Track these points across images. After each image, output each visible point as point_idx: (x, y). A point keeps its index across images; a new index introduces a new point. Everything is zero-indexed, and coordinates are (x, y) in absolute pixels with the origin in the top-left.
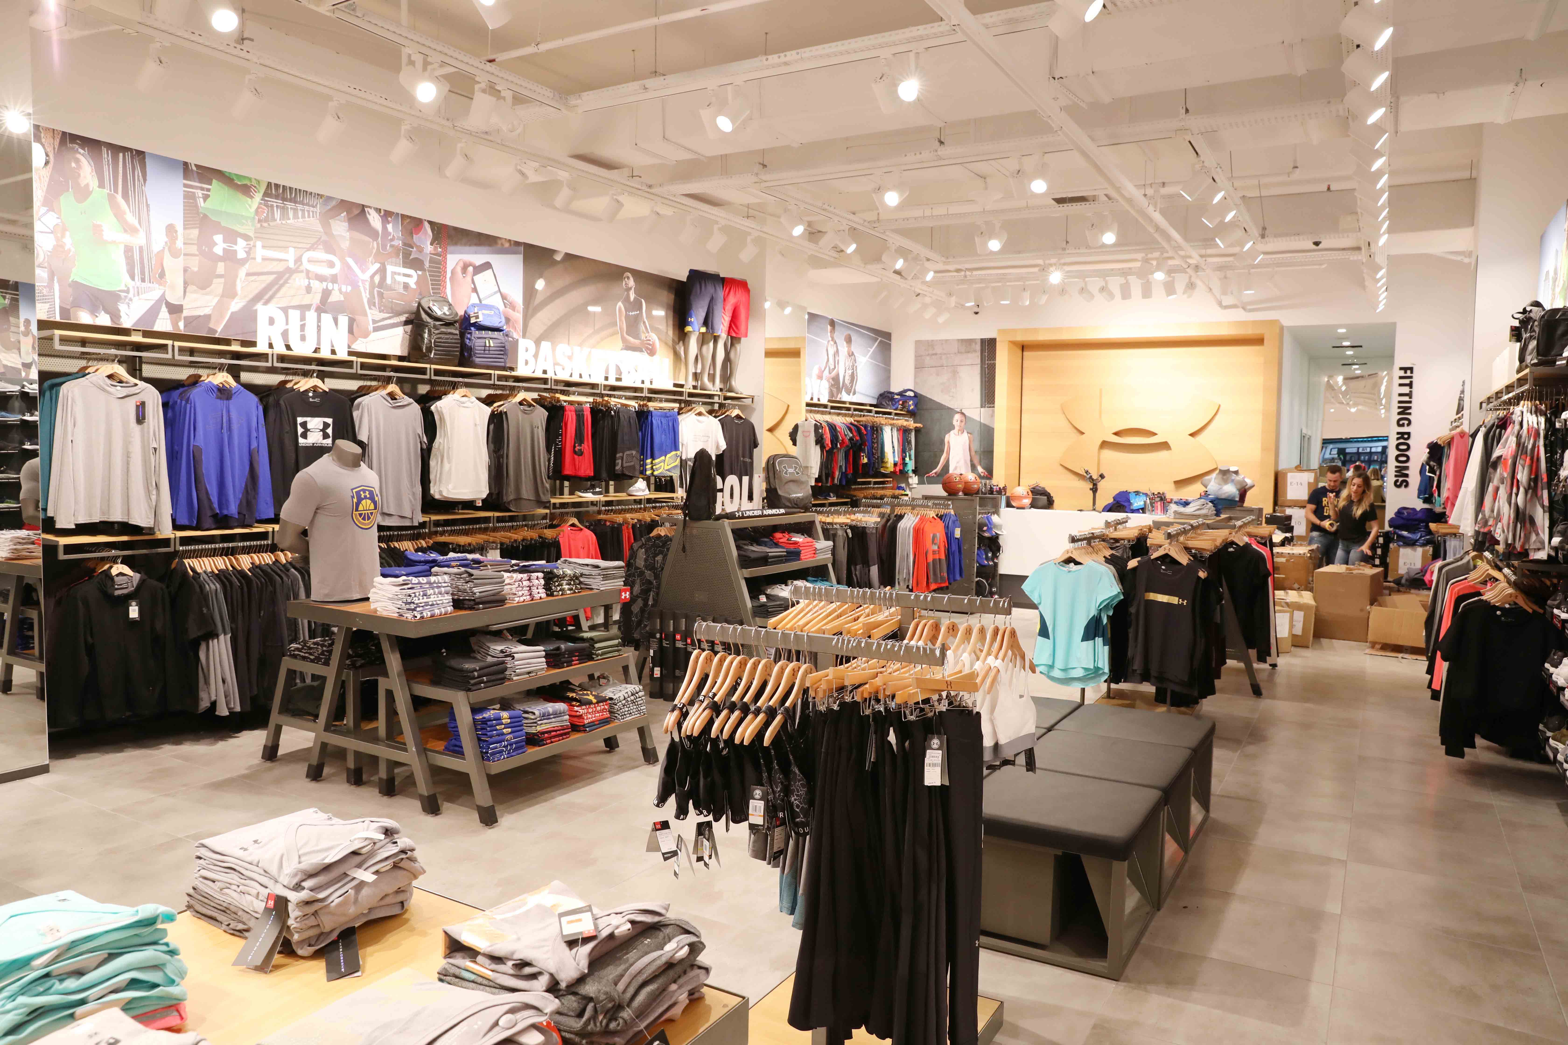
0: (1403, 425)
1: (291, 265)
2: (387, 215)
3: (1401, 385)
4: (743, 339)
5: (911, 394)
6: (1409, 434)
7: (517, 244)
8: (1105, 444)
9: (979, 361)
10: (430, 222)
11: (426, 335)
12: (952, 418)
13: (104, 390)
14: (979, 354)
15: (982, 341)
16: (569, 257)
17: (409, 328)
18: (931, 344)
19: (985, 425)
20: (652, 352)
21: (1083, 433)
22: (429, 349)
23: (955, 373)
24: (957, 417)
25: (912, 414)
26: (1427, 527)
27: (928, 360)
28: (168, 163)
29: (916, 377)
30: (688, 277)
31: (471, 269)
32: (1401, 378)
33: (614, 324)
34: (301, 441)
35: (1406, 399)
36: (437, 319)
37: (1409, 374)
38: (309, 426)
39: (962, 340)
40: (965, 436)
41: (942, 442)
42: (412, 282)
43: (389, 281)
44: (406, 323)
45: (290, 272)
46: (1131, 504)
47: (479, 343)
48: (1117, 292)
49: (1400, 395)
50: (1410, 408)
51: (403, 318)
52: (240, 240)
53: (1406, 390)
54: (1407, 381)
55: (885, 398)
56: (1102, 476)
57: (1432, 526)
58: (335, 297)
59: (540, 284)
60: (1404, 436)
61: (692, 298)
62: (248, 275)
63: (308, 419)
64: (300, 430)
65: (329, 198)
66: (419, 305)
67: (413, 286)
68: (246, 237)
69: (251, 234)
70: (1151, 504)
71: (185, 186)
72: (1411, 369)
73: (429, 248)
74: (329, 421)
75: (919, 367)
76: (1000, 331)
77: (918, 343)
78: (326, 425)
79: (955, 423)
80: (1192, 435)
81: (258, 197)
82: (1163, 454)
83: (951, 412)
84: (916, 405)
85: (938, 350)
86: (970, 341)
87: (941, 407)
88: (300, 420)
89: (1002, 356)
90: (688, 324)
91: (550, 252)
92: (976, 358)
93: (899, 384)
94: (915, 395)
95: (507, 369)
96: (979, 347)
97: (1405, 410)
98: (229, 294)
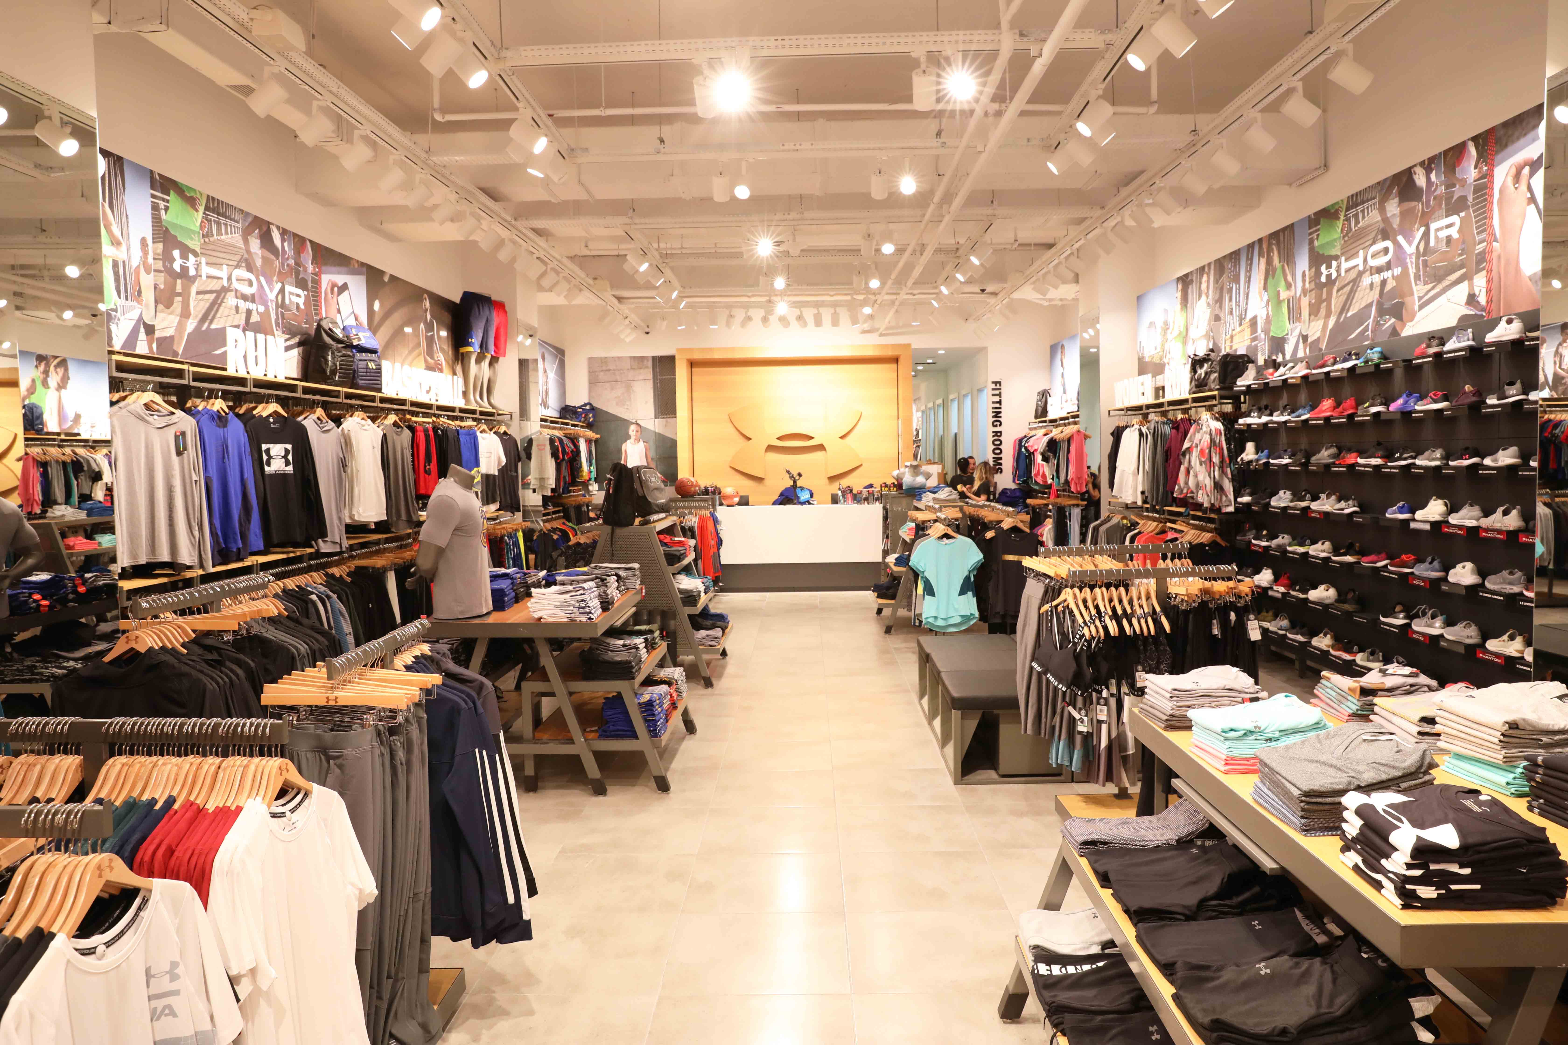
0: (996, 426)
1: (226, 284)
2: (284, 233)
3: (993, 395)
4: (501, 359)
5: (588, 407)
6: (1000, 432)
7: (363, 264)
8: (770, 448)
9: (651, 377)
10: (311, 241)
11: (330, 358)
12: (628, 428)
13: (143, 419)
14: (651, 370)
15: (654, 358)
16: (393, 278)
17: (301, 348)
18: (604, 361)
19: (659, 434)
20: (441, 371)
21: (749, 439)
22: (334, 372)
23: (629, 388)
24: (633, 428)
25: (590, 426)
26: (1024, 502)
27: (602, 376)
28: (139, 169)
29: (590, 392)
30: (462, 299)
31: (336, 289)
32: (993, 389)
33: (419, 345)
34: (266, 468)
35: (998, 405)
36: (339, 341)
37: (998, 387)
38: (272, 453)
39: (634, 358)
40: (641, 443)
41: (619, 451)
42: (301, 301)
43: (287, 302)
44: (299, 344)
45: (225, 290)
46: (798, 498)
47: (362, 364)
48: (810, 321)
49: (993, 403)
50: (1000, 412)
51: (296, 340)
52: (191, 256)
53: (997, 399)
54: (997, 392)
55: (567, 412)
56: (800, 475)
57: (1029, 501)
58: (255, 318)
59: (377, 306)
60: (997, 434)
61: (472, 319)
62: (198, 293)
63: (271, 446)
64: (265, 457)
65: (247, 214)
66: (319, 326)
67: (302, 307)
68: (195, 254)
69: (198, 250)
70: (843, 496)
71: (153, 196)
72: (1000, 383)
73: (311, 268)
74: (289, 447)
75: (593, 382)
76: (678, 350)
77: (590, 359)
78: (287, 451)
79: (631, 433)
80: (842, 437)
81: (201, 208)
82: (819, 455)
83: (626, 423)
84: (594, 417)
85: (612, 367)
86: (642, 359)
87: (616, 419)
88: (264, 447)
89: (681, 372)
90: (469, 344)
91: (382, 273)
92: (648, 374)
93: (578, 398)
94: (593, 409)
95: (379, 390)
96: (650, 364)
97: (997, 414)
98: (185, 314)
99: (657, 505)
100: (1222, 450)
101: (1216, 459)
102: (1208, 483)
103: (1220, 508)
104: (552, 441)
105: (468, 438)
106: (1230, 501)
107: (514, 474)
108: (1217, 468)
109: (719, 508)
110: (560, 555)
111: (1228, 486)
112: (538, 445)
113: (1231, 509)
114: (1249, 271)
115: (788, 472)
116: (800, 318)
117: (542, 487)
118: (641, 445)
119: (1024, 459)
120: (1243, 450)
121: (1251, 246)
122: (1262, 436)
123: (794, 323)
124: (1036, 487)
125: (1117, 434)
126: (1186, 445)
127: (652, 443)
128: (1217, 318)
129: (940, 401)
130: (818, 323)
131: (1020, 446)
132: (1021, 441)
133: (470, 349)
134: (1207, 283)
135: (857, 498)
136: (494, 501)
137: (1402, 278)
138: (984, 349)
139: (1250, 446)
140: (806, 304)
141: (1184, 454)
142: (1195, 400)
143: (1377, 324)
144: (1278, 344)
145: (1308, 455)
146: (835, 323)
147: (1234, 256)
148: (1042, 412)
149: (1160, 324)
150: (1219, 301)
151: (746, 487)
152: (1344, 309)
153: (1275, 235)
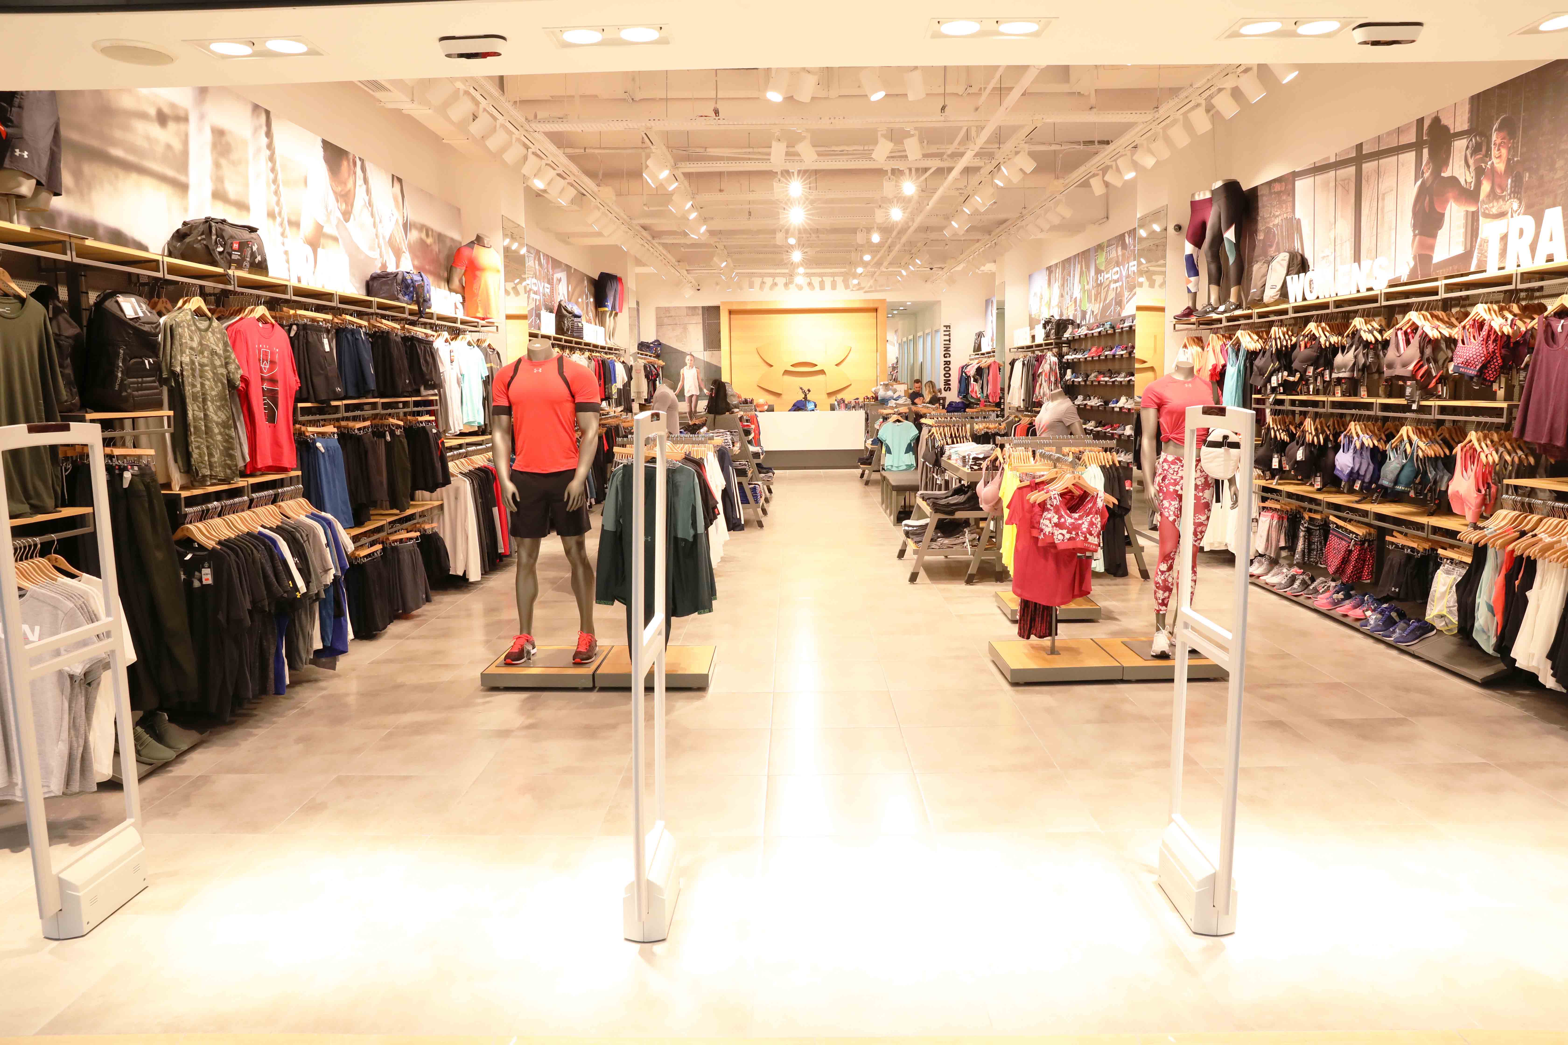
0: (946, 357)
1: (530, 287)
2: (544, 254)
3: (945, 335)
4: (621, 314)
5: (656, 343)
6: (949, 362)
7: (566, 265)
8: (787, 372)
9: (702, 321)
10: (551, 257)
11: (565, 322)
12: (685, 358)
14: (701, 316)
15: (704, 308)
16: (575, 270)
18: (667, 309)
19: (707, 362)
20: (591, 323)
21: (772, 366)
22: (568, 329)
23: (685, 329)
24: (688, 357)
25: (658, 356)
27: (666, 320)
29: (657, 332)
30: (600, 277)
31: (558, 280)
32: (945, 331)
35: (948, 342)
36: (565, 311)
37: (948, 329)
39: (689, 307)
41: (679, 373)
42: (549, 291)
43: (545, 292)
47: (576, 324)
49: (945, 341)
50: (949, 348)
51: (552, 311)
53: (947, 338)
54: (947, 333)
58: (537, 303)
59: (571, 286)
60: (947, 363)
61: (607, 290)
66: (560, 305)
67: (549, 294)
70: (839, 405)
72: (949, 326)
73: (551, 271)
75: (659, 325)
76: (722, 303)
77: (657, 308)
79: (687, 361)
80: (837, 365)
82: (820, 377)
83: (683, 354)
84: (661, 350)
85: (673, 313)
86: (695, 308)
87: (676, 351)
89: (724, 318)
90: (605, 306)
92: (699, 319)
93: (649, 337)
94: (660, 344)
95: (582, 338)
96: (700, 312)
97: (947, 349)
100: (1056, 374)
104: (645, 367)
105: (611, 365)
107: (628, 388)
109: (756, 413)
114: (1074, 271)
115: (801, 388)
116: (810, 284)
117: (639, 398)
118: (694, 370)
119: (964, 381)
120: (1065, 374)
121: (1074, 257)
122: (1074, 366)
123: (806, 287)
124: (972, 400)
125: (1012, 364)
126: (1040, 371)
127: (702, 368)
128: (1062, 296)
129: (911, 337)
130: (822, 287)
131: (962, 372)
132: (963, 368)
133: (606, 309)
134: (1058, 273)
135: (848, 407)
137: (1122, 287)
138: (938, 303)
139: (1069, 371)
140: (814, 274)
141: (1039, 376)
142: (1047, 344)
143: (1115, 310)
144: (1084, 314)
145: (1087, 376)
146: (834, 286)
147: (1069, 260)
148: (978, 348)
149: (1039, 295)
150: (1063, 285)
151: (771, 400)
152: (1105, 300)
153: (1083, 253)
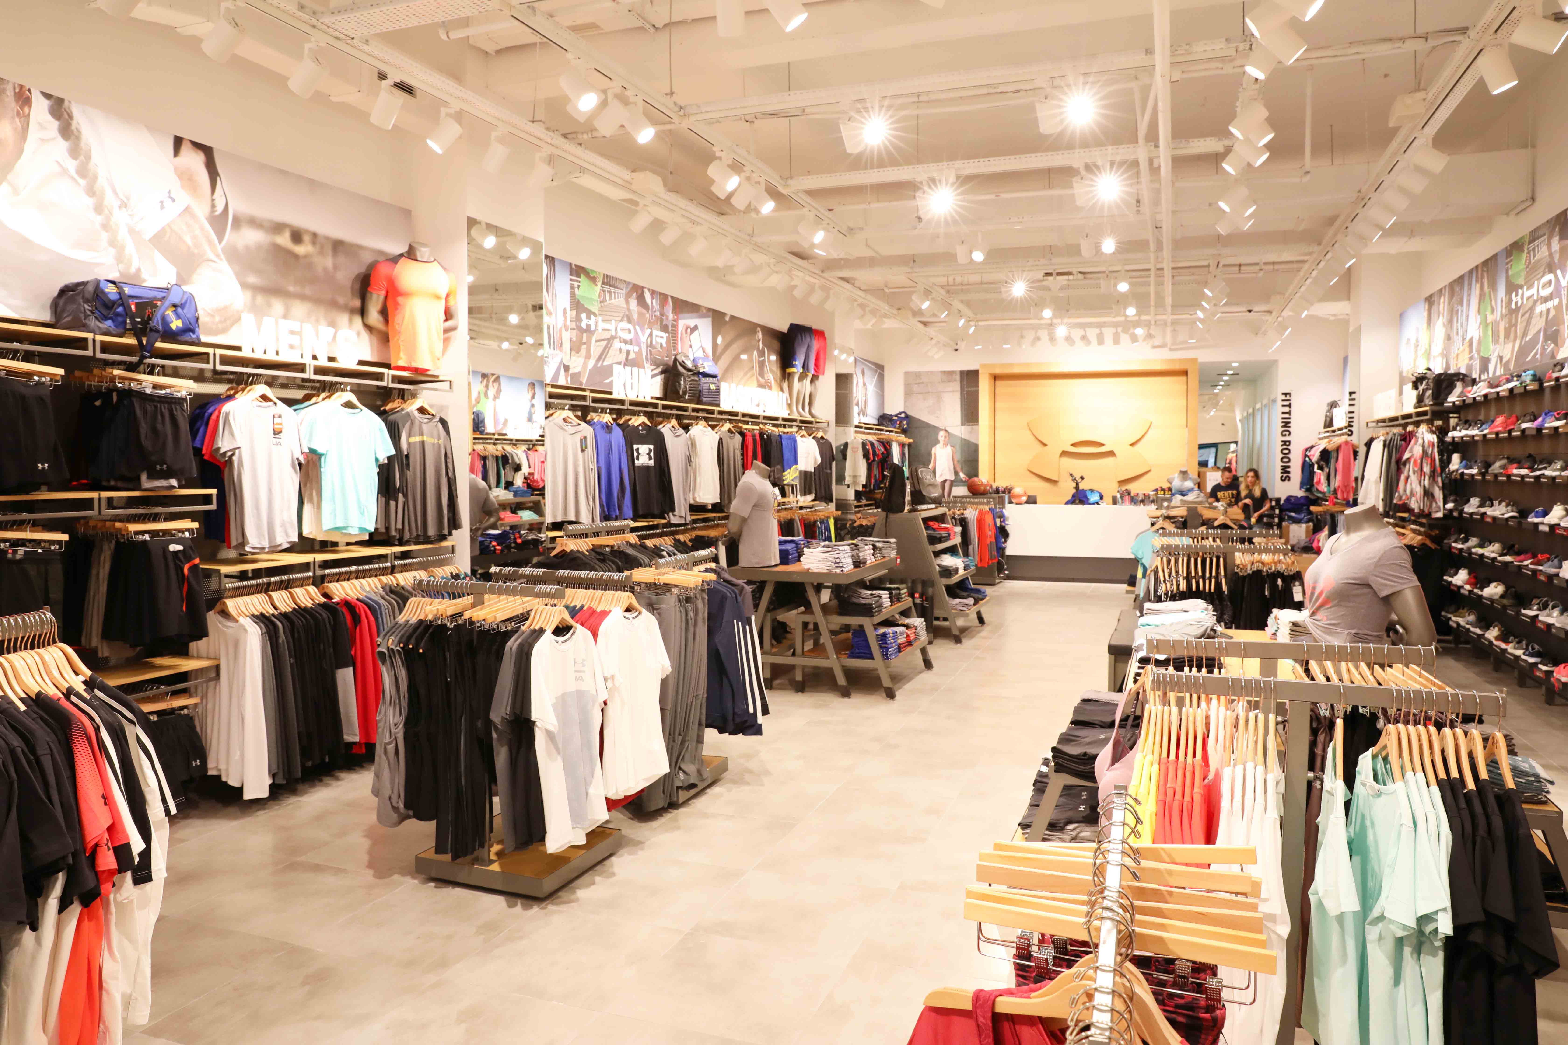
0: (1285, 435)
1: (614, 334)
2: (653, 293)
3: (1283, 406)
4: (821, 377)
5: (903, 415)
6: (1289, 442)
7: (709, 310)
8: (1064, 454)
9: (959, 388)
10: (672, 297)
11: (682, 382)
12: (938, 434)
13: (562, 429)
14: (959, 383)
15: (962, 372)
16: (733, 318)
17: (663, 376)
18: (918, 375)
19: (965, 440)
20: (770, 388)
21: (1045, 445)
22: (685, 393)
23: (939, 398)
24: (942, 433)
25: (904, 432)
26: (1308, 509)
27: (916, 388)
29: (905, 402)
30: (789, 330)
31: (689, 330)
32: (1283, 400)
33: (752, 368)
34: (636, 462)
35: (1287, 416)
36: (689, 370)
37: (1288, 397)
38: (640, 451)
39: (944, 372)
40: (949, 448)
41: (930, 454)
42: (664, 341)
43: (654, 343)
44: (662, 372)
45: (613, 338)
46: (1088, 499)
47: (706, 386)
48: (1094, 340)
49: (1283, 413)
50: (1289, 423)
51: (660, 369)
52: (592, 316)
53: (1287, 409)
54: (1287, 403)
55: (884, 419)
56: (1082, 478)
57: (1312, 508)
58: (632, 356)
59: (719, 340)
60: (1286, 443)
61: (796, 345)
62: (596, 341)
63: (639, 446)
64: (635, 454)
65: (629, 283)
66: (676, 360)
67: (664, 345)
68: (595, 315)
69: (597, 312)
70: (1121, 497)
72: (1290, 394)
73: (671, 316)
74: (652, 447)
75: (908, 394)
76: (982, 365)
77: (907, 374)
78: (650, 450)
79: (940, 438)
80: (1132, 445)
81: (599, 284)
82: (1106, 460)
83: (936, 429)
84: (908, 424)
85: (925, 380)
86: (951, 373)
87: (928, 426)
88: (635, 447)
89: (984, 386)
90: (793, 366)
91: (723, 314)
92: (956, 386)
93: (894, 407)
94: (907, 417)
95: (718, 405)
96: (958, 377)
97: (1286, 424)
98: (588, 356)
99: (931, 498)
100: (1433, 461)
101: (1427, 469)
102: (1419, 491)
103: (1429, 514)
104: (864, 445)
105: (789, 441)
106: (1439, 508)
107: (829, 471)
108: (1427, 477)
109: (1007, 506)
110: (847, 534)
111: (1438, 494)
112: (853, 448)
113: (1440, 515)
114: (1469, 295)
115: (1071, 475)
116: (1083, 338)
117: (855, 483)
118: (949, 449)
119: (1307, 469)
120: (1449, 461)
121: (1471, 272)
122: (1464, 448)
123: (1079, 343)
124: (1320, 495)
125: (1368, 445)
126: (1406, 455)
127: (958, 447)
128: (1449, 338)
130: (1101, 341)
131: (1306, 456)
132: (1307, 450)
133: (794, 370)
134: (1443, 303)
135: (1134, 500)
136: (810, 493)
137: (1558, 308)
138: (1275, 362)
139: (1456, 457)
140: (1090, 325)
141: (1404, 464)
142: (1419, 414)
143: (1544, 349)
144: (1485, 363)
145: (1487, 465)
146: (1116, 341)
147: (1460, 280)
148: (1329, 423)
149: (1413, 341)
150: (1450, 321)
151: (1036, 487)
152: (1525, 334)
153: (1486, 263)
